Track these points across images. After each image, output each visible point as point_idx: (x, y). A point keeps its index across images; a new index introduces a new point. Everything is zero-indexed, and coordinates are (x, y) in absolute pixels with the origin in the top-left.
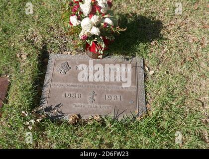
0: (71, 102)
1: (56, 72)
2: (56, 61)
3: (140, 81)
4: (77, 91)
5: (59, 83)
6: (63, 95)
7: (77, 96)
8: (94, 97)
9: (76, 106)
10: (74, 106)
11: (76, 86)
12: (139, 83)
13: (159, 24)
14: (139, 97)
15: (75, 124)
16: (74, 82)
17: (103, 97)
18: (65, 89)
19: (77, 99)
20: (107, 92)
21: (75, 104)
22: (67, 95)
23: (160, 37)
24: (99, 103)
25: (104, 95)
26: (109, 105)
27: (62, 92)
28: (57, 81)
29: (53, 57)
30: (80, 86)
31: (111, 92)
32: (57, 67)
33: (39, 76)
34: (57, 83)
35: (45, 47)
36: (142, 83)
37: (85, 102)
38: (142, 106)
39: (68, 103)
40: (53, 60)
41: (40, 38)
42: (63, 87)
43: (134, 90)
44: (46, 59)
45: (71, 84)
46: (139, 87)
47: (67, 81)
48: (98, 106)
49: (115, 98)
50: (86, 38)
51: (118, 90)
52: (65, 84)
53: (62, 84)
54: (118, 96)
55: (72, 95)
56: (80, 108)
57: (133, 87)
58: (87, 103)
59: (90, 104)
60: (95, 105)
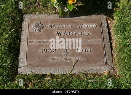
0: (49, 56)
2: (30, 21)
3: (105, 35)
5: (35, 40)
6: (40, 51)
7: (52, 50)
8: (68, 50)
9: (53, 59)
10: (51, 60)
14: (106, 48)
18: (42, 46)
19: (53, 53)
21: (52, 57)
22: (43, 51)
24: (73, 55)
26: (81, 57)
27: (39, 48)
28: (33, 39)
32: (32, 26)
34: (33, 41)
36: (106, 37)
37: (60, 55)
38: (108, 55)
42: (39, 43)
43: (101, 43)
46: (105, 40)
47: (42, 39)
48: (72, 58)
51: (88, 43)
52: (40, 40)
53: (38, 40)
54: (88, 49)
55: (48, 50)
56: (56, 61)
57: (100, 40)
58: (62, 56)
59: (64, 57)
60: (69, 57)
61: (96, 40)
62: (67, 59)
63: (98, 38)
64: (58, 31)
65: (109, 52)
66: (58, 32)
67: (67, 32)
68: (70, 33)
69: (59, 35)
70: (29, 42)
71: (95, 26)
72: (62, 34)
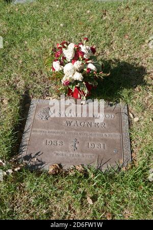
0: (53, 150)
1: (37, 118)
2: (38, 107)
3: (124, 128)
4: (59, 138)
5: (40, 129)
6: (44, 143)
7: (58, 143)
8: (77, 145)
9: (57, 154)
10: (55, 155)
11: (58, 132)
12: (124, 130)
13: (142, 71)
14: (124, 145)
15: (55, 175)
16: (55, 129)
17: (86, 145)
18: (46, 136)
19: (59, 147)
20: (90, 140)
21: (56, 152)
22: (48, 143)
23: (144, 83)
24: (82, 152)
25: (86, 143)
26: (92, 154)
27: (43, 139)
28: (38, 128)
29: (35, 102)
30: (62, 133)
31: (95, 140)
32: (39, 113)
33: (19, 121)
34: (38, 130)
35: (27, 92)
36: (126, 130)
37: (67, 150)
38: (127, 155)
39: (48, 151)
40: (35, 105)
41: (22, 82)
42: (44, 134)
43: (118, 138)
44: (27, 105)
45: (53, 130)
46: (124, 134)
47: (48, 128)
48: (81, 154)
49: (99, 147)
50: (68, 83)
51: (102, 138)
52: (46, 130)
53: (43, 130)
54: (101, 144)
55: (53, 143)
56: (61, 157)
57: (117, 134)
58: (69, 152)
59: (72, 153)
60: (77, 153)
61: (112, 134)
63: (115, 132)
64: (68, 120)
65: (128, 150)
66: (68, 122)
67: (78, 122)
68: (82, 124)
69: (69, 125)
70: (33, 131)
71: (113, 116)
72: (72, 124)
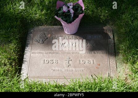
0: (50, 67)
5: (38, 51)
7: (54, 61)
8: (70, 62)
9: (54, 70)
10: (52, 71)
11: (53, 53)
16: (51, 50)
17: (78, 62)
18: (44, 56)
20: (81, 57)
22: (45, 61)
24: (75, 67)
25: (78, 60)
26: (83, 69)
27: (41, 58)
34: (36, 51)
39: (46, 68)
43: (105, 54)
45: (49, 51)
48: (74, 69)
52: (43, 51)
53: (41, 51)
54: (91, 60)
55: (50, 61)
58: (64, 67)
59: (66, 68)
60: (71, 69)
62: (69, 70)
65: (114, 64)
70: (32, 53)
